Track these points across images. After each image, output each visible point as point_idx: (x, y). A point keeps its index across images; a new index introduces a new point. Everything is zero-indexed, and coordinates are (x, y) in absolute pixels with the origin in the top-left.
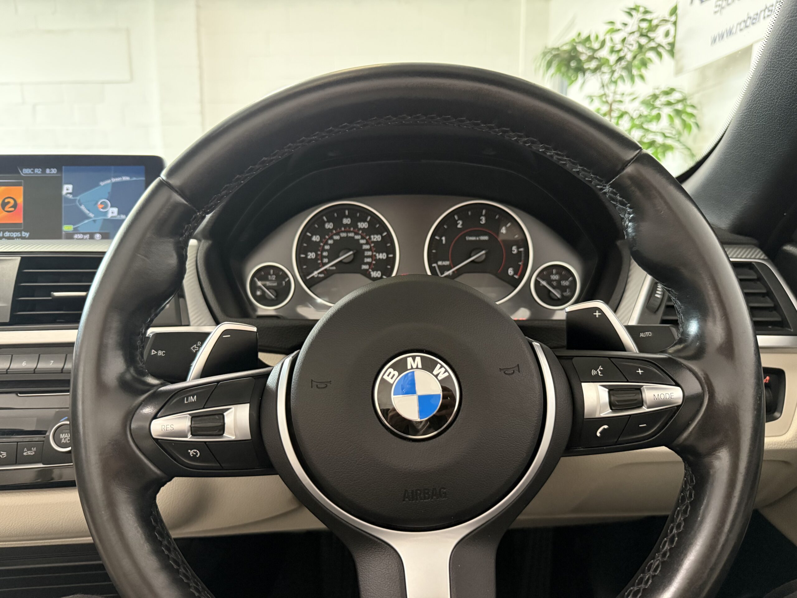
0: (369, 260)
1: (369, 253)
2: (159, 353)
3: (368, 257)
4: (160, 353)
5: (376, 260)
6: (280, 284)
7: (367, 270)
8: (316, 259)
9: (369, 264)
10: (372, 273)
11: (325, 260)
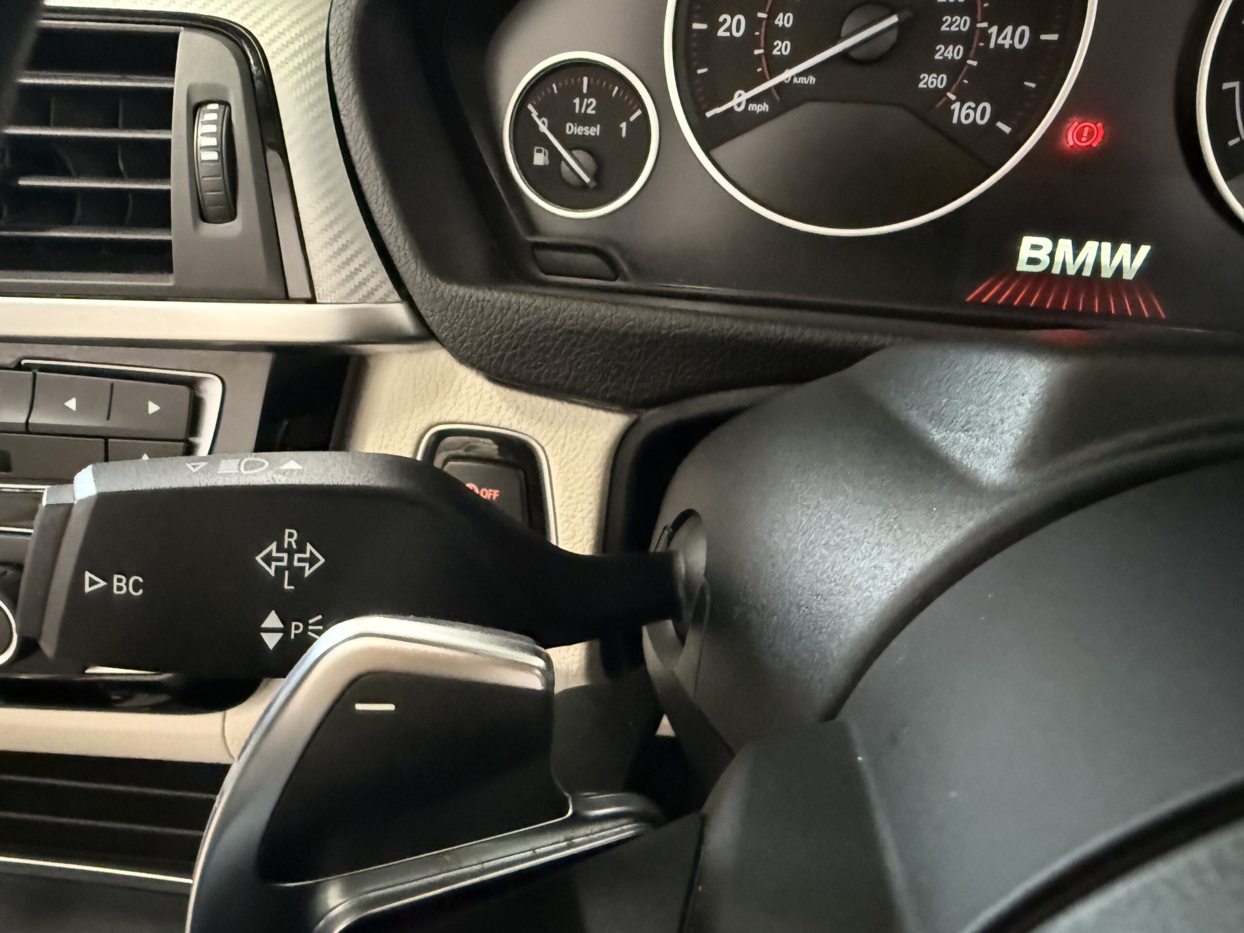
0: (952, 52)
1: (960, 23)
2: (115, 584)
3: (953, 39)
4: (123, 584)
5: (983, 54)
6: (610, 130)
7: (939, 93)
8: (749, 41)
9: (951, 68)
10: (956, 106)
11: (783, 48)
